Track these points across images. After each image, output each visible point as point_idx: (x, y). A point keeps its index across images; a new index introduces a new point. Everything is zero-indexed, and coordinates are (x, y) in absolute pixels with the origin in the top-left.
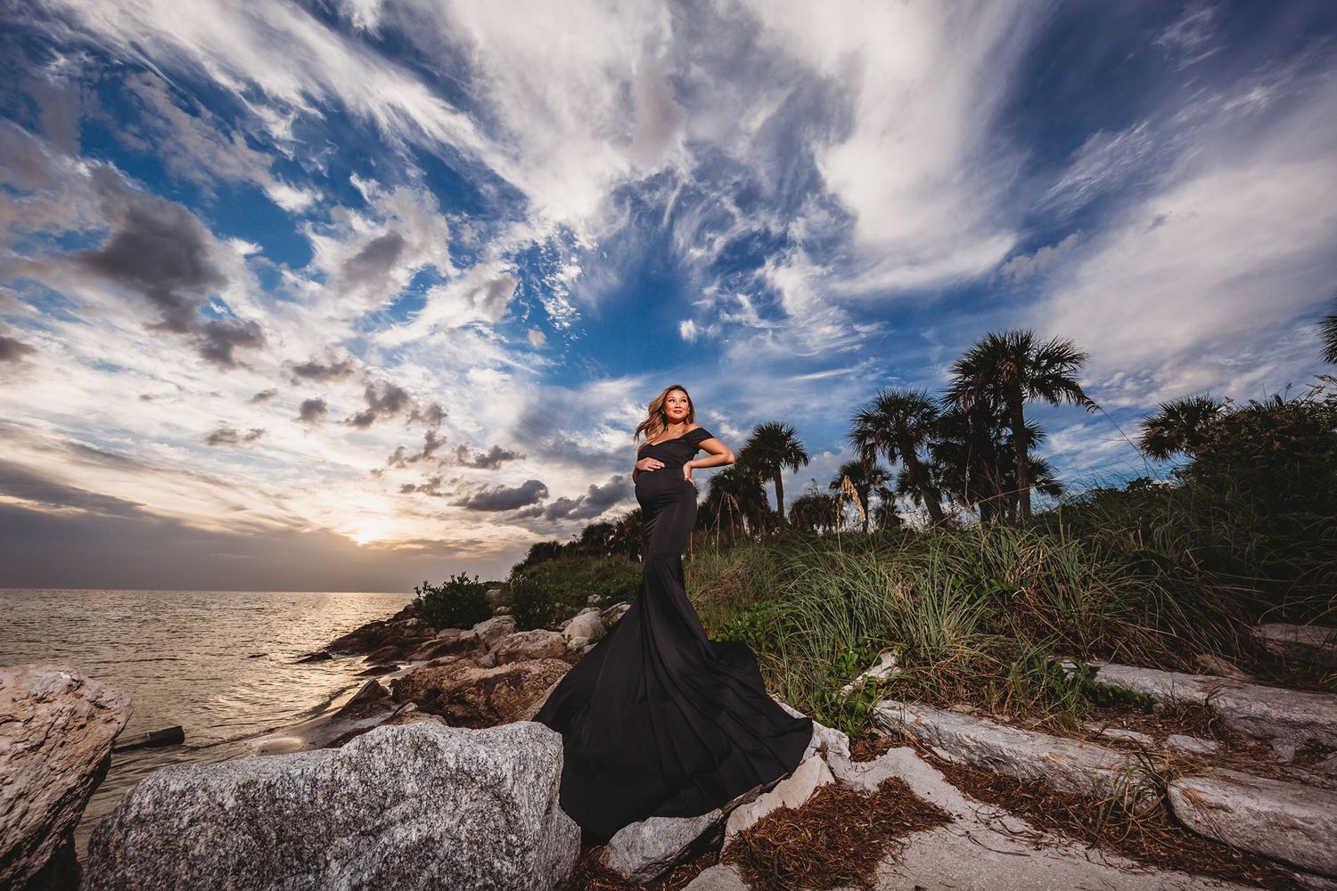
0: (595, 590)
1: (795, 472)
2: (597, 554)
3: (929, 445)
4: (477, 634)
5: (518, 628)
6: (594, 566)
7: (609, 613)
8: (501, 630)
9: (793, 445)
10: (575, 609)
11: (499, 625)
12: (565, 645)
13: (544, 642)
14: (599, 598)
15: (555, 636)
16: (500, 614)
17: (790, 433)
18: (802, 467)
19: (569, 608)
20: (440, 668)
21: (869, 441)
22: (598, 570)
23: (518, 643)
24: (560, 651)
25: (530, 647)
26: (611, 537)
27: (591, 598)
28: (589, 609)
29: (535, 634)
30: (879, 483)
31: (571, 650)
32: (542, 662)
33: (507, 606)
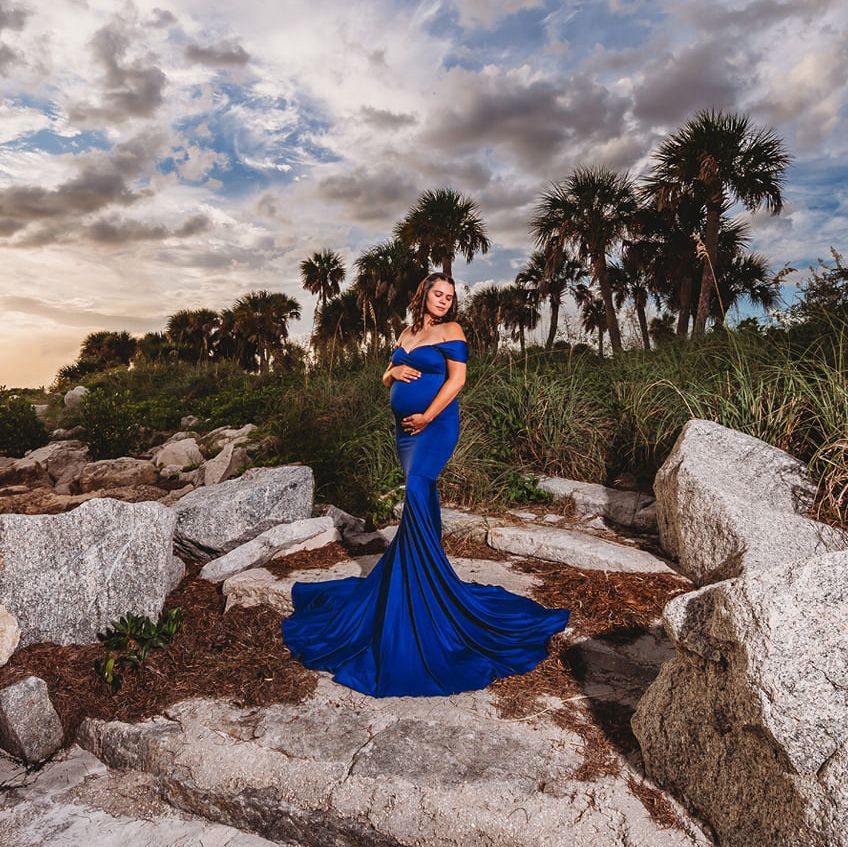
0: (190, 409)
1: (468, 261)
2: (192, 356)
3: (625, 243)
4: (37, 463)
5: (93, 456)
6: (188, 376)
7: (209, 439)
8: (68, 458)
9: (471, 223)
10: (164, 434)
11: (65, 452)
12: (157, 473)
13: (134, 470)
14: (195, 421)
15: (145, 464)
16: (58, 439)
17: (467, 207)
18: (478, 255)
19: (155, 433)
20: (16, 496)
21: (555, 233)
22: (195, 383)
23: (105, 471)
24: (152, 478)
25: (118, 475)
26: (213, 331)
27: (184, 421)
28: (182, 434)
29: (122, 462)
30: (577, 279)
31: (164, 478)
32: (135, 488)
33: (67, 428)
